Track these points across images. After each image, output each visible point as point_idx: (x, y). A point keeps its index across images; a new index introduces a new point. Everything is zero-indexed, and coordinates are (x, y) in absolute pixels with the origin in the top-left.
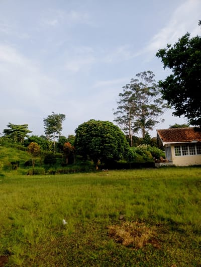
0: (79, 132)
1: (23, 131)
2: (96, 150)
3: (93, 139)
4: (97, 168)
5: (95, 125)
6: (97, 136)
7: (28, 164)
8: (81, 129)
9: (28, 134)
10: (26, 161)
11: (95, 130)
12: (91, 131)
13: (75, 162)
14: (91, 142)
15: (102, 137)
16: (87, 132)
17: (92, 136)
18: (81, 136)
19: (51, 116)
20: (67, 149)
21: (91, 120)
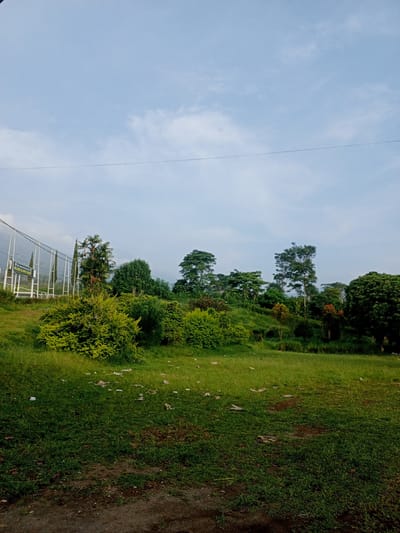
0: (352, 293)
1: (256, 283)
2: (380, 323)
3: (375, 306)
4: (383, 349)
5: (378, 284)
6: (381, 300)
7: (272, 334)
8: (355, 289)
9: (263, 287)
10: (268, 330)
11: (378, 291)
12: (373, 291)
13: (342, 337)
14: (372, 310)
15: (390, 302)
16: (365, 293)
17: (373, 300)
18: (356, 299)
19: (291, 250)
20: (330, 315)
21: (370, 274)
